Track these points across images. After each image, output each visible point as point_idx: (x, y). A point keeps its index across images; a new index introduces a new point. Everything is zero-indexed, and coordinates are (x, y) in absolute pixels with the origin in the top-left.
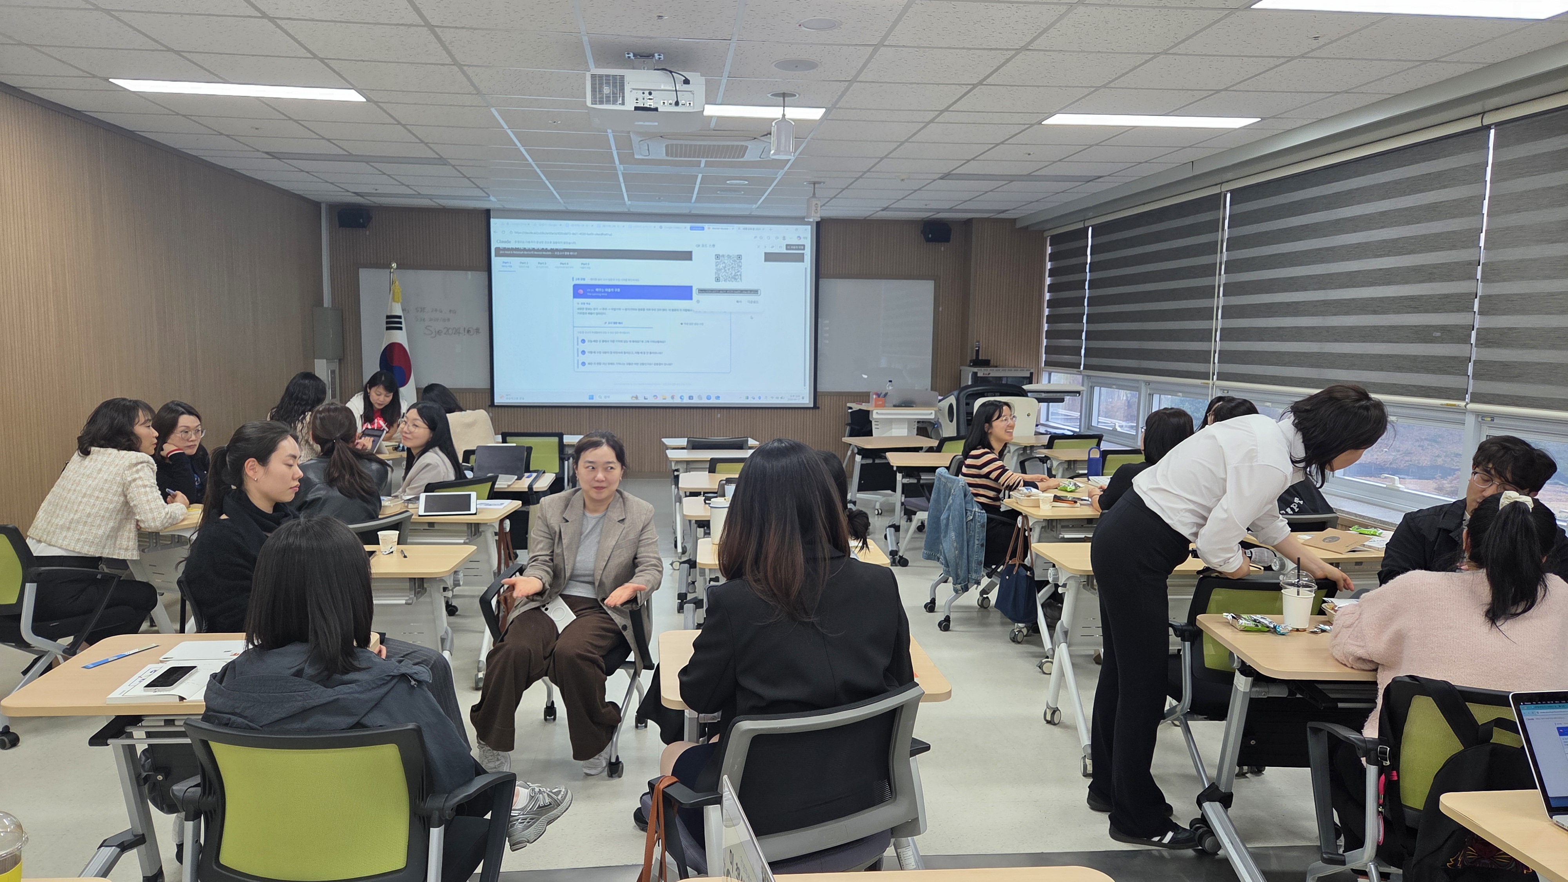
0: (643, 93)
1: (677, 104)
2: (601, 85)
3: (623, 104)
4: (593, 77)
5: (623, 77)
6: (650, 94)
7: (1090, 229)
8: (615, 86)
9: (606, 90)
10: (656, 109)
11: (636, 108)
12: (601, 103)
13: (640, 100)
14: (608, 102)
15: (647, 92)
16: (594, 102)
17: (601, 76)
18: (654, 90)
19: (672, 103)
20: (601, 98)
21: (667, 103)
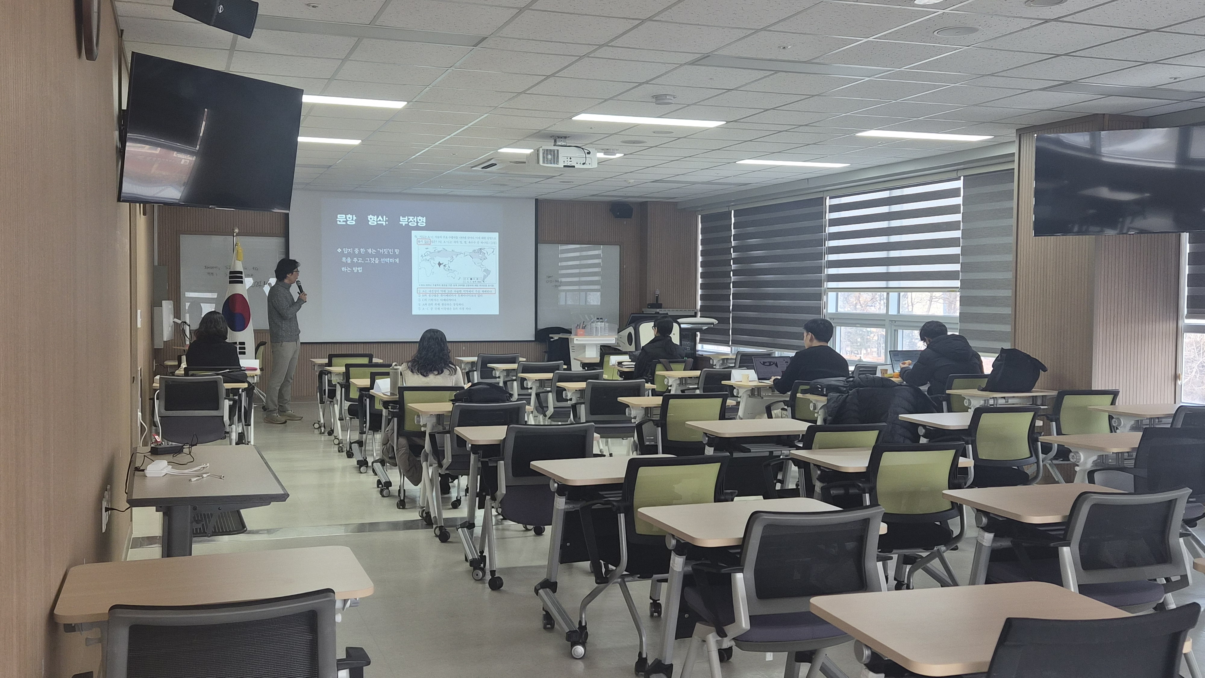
0: (567, 159)
1: (584, 164)
2: (547, 154)
3: (557, 162)
4: (544, 150)
5: (558, 151)
6: (570, 158)
7: (733, 211)
8: (554, 155)
9: (549, 157)
10: (574, 167)
11: (564, 166)
12: (547, 163)
13: (566, 162)
14: (551, 163)
16: (544, 162)
17: (547, 150)
18: (573, 157)
19: (582, 163)
20: (547, 160)
21: (579, 163)
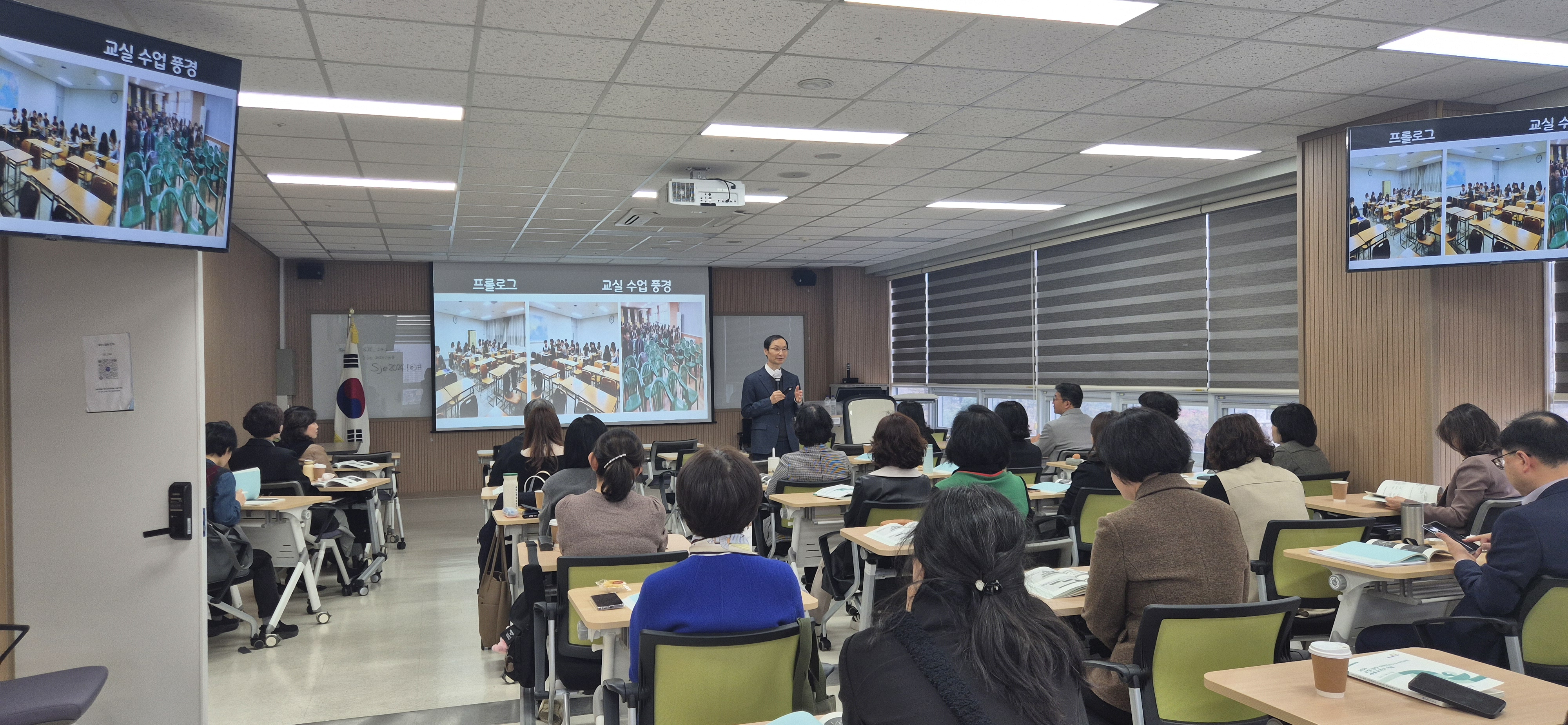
0: (706, 194)
2: (679, 189)
3: (693, 201)
4: (674, 184)
5: (692, 185)
6: (710, 195)
7: (927, 275)
8: (688, 190)
9: (682, 192)
10: (714, 205)
11: (702, 204)
12: (679, 200)
13: (704, 199)
14: (684, 201)
16: (674, 199)
17: (679, 183)
18: (712, 192)
19: (725, 200)
20: (679, 198)
21: (721, 200)
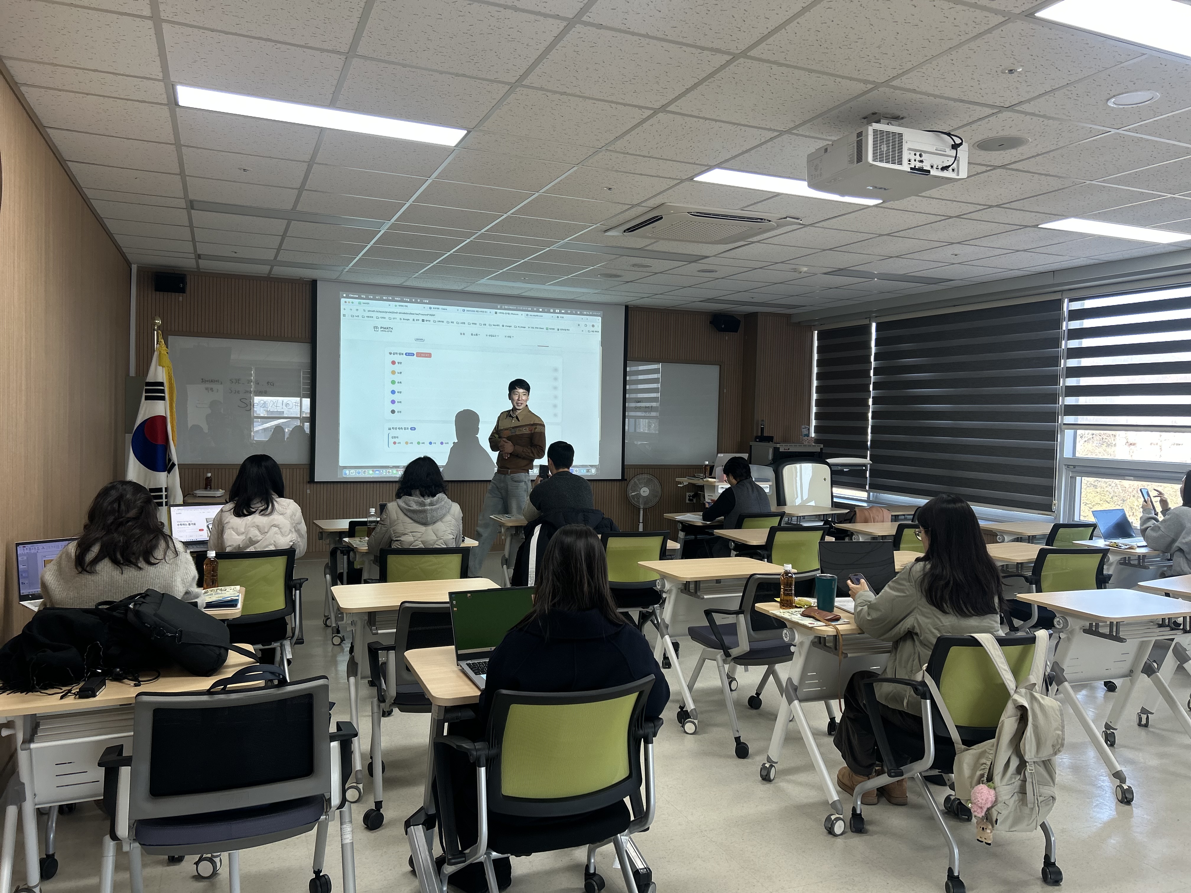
0: (915, 154)
2: (881, 141)
3: (900, 163)
4: (875, 131)
6: (921, 155)
8: (893, 144)
9: (884, 148)
10: (927, 172)
11: (911, 170)
12: (881, 161)
13: (913, 161)
14: (888, 162)
15: (918, 154)
16: (876, 159)
17: (881, 133)
18: (925, 152)
19: (940, 167)
20: (880, 156)
21: (935, 167)
